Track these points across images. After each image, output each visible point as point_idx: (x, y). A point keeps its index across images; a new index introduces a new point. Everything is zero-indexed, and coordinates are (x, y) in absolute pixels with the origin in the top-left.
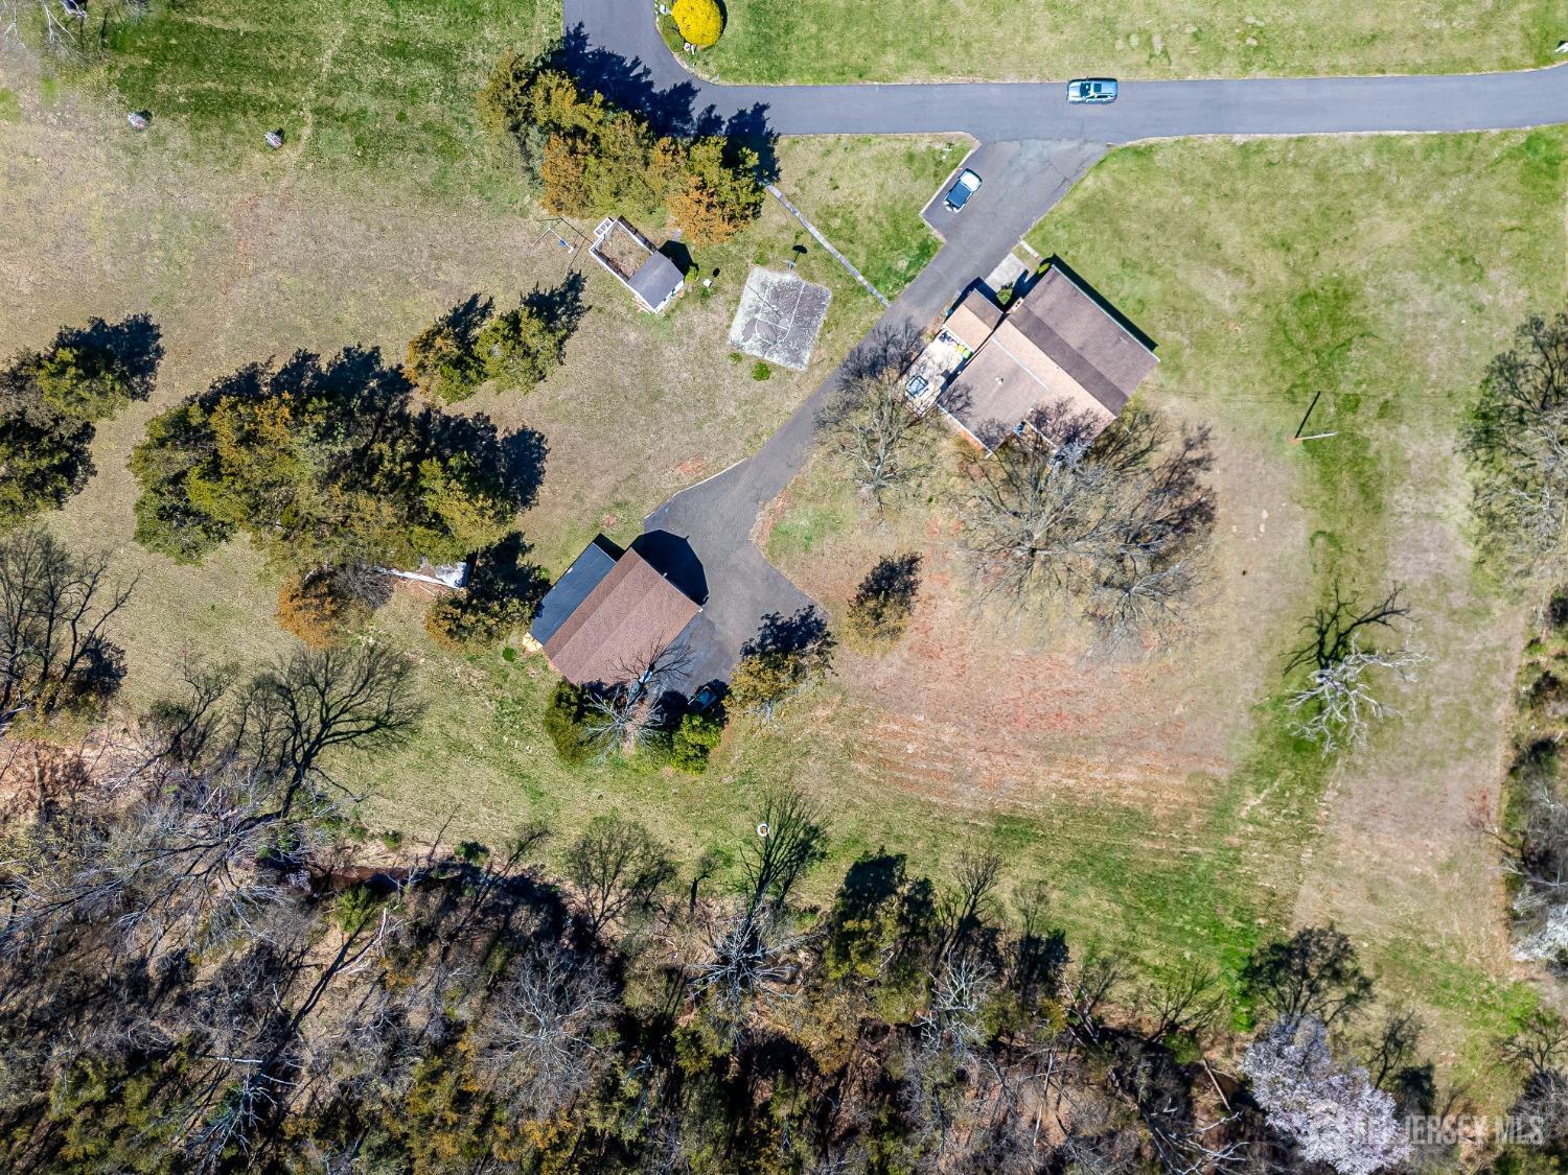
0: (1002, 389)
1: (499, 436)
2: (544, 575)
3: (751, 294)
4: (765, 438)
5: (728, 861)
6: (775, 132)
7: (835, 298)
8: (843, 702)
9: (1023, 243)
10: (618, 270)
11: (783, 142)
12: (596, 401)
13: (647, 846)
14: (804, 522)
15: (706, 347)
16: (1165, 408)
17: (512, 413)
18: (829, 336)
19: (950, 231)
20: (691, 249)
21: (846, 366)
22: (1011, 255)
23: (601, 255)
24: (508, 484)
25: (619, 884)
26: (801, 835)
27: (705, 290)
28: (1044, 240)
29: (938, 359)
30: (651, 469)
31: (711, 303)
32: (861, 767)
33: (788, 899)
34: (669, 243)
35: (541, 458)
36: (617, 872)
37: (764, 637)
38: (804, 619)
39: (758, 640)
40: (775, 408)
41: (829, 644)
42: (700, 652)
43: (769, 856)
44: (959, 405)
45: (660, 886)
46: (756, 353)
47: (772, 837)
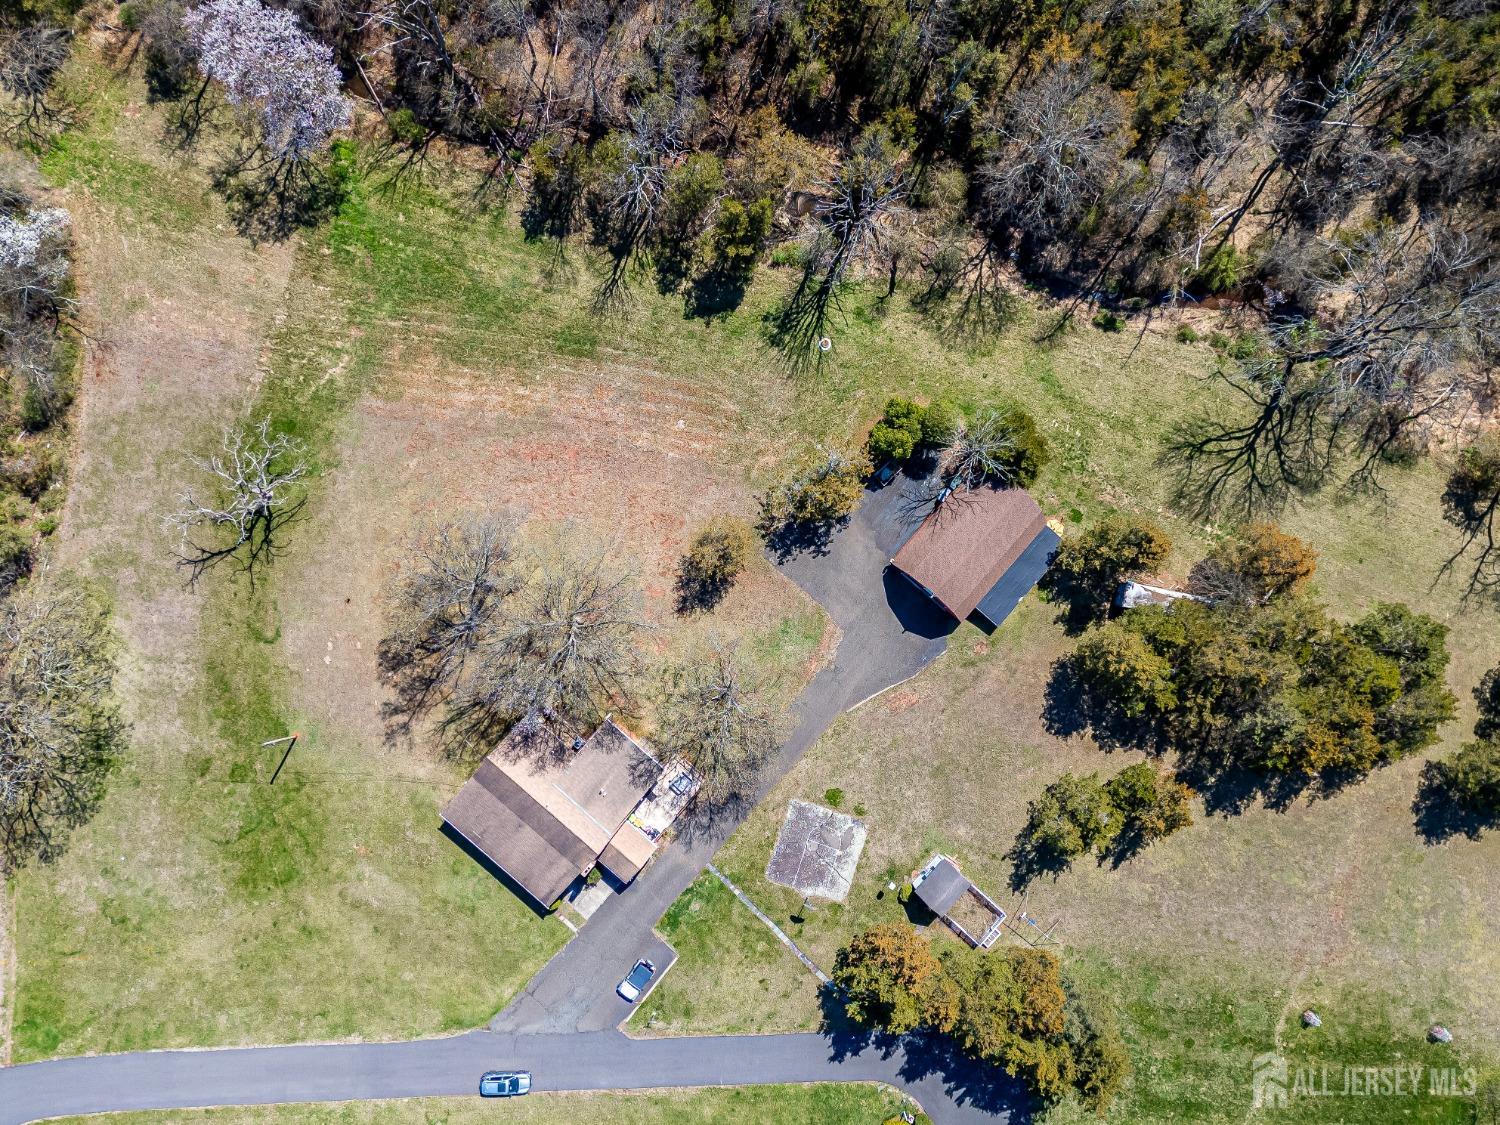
0: (601, 784)
1: (1089, 730)
2: (1044, 594)
3: (848, 872)
4: (830, 732)
5: (859, 313)
6: (822, 1035)
7: (763, 870)
8: (748, 470)
9: (575, 930)
10: (977, 896)
11: (814, 1026)
12: (997, 765)
13: (939, 328)
14: (789, 648)
15: (889, 821)
16: (431, 766)
17: (1077, 753)
18: (768, 833)
19: (647, 940)
20: (905, 918)
21: (751, 804)
22: (586, 917)
23: (994, 911)
24: (1080, 684)
25: (966, 291)
26: (787, 338)
27: (891, 878)
28: (553, 934)
29: (659, 812)
30: (940, 700)
31: (884, 865)
32: (731, 407)
33: (801, 276)
34: (927, 923)
35: (1049, 709)
36: (968, 303)
37: (828, 533)
38: (788, 552)
39: (833, 531)
40: (820, 762)
41: (763, 527)
42: (890, 518)
43: (819, 318)
44: (642, 767)
45: (926, 289)
46: (840, 816)
47: (816, 336)
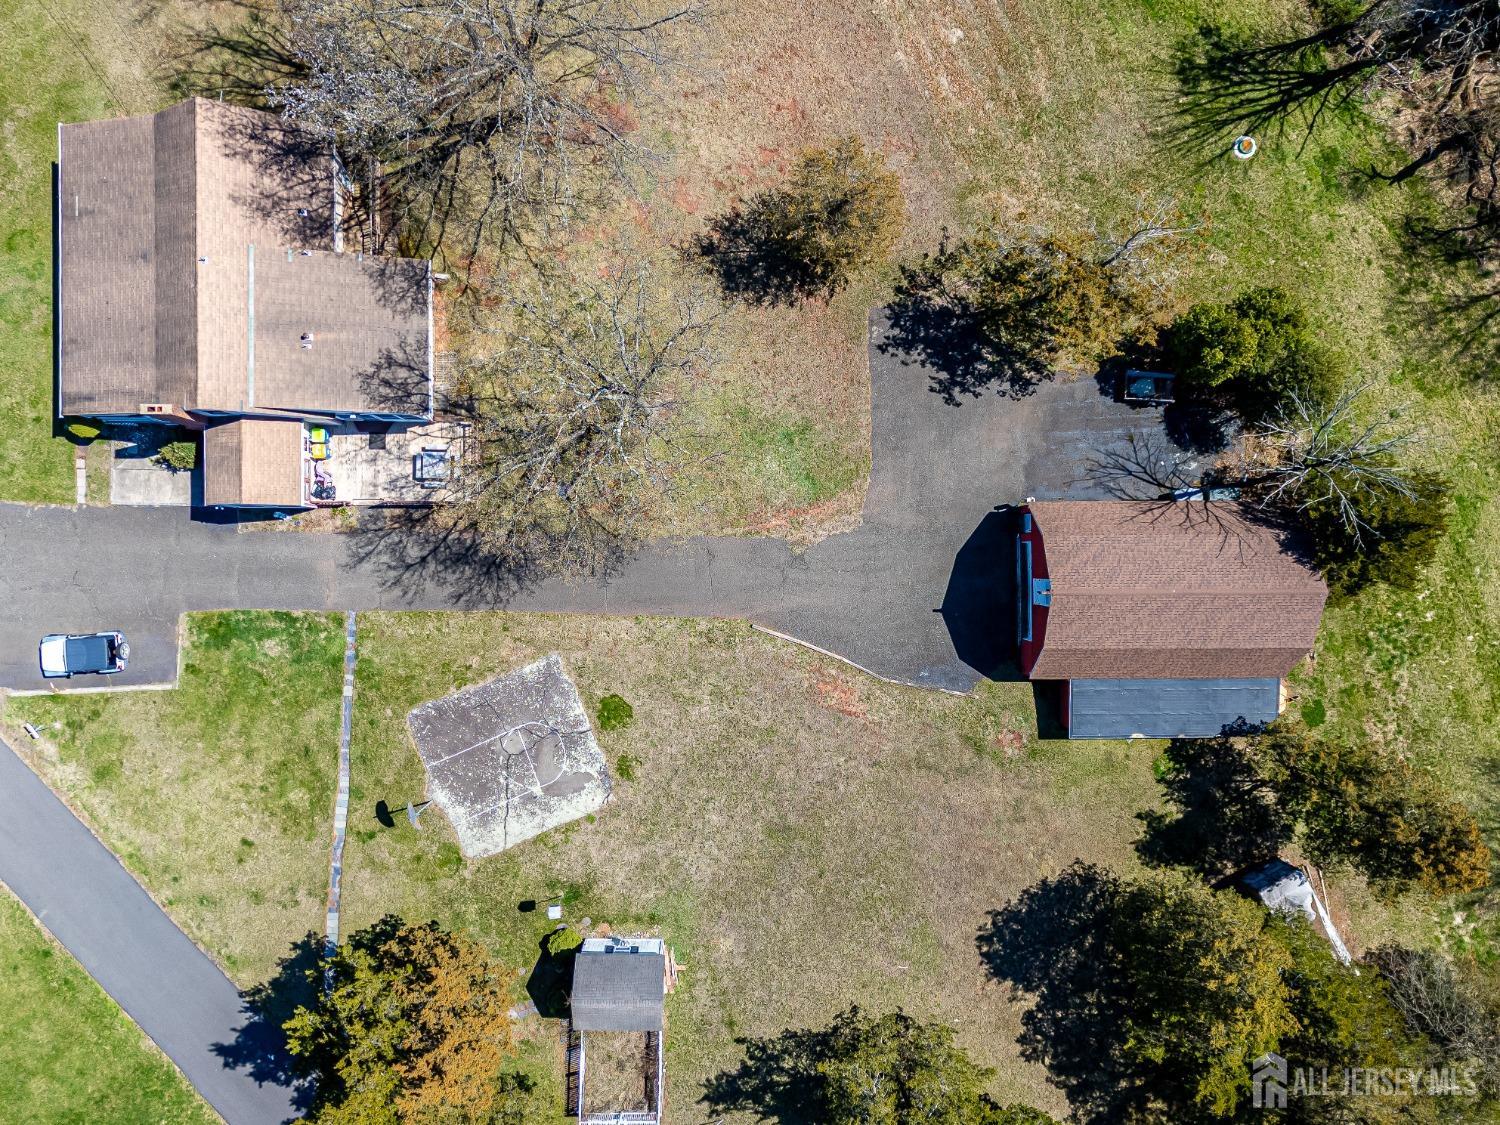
0: (318, 327)
1: (1031, 1001)
2: (1165, 765)
3: (519, 829)
4: (703, 626)
5: (1329, 158)
6: (242, 1003)
7: (413, 702)
8: (974, 188)
9: (81, 499)
10: (650, 1050)
11: (247, 979)
12: (866, 910)
13: (1404, 291)
14: (772, 465)
15: (648, 824)
16: (137, 72)
17: (986, 1013)
18: (475, 661)
19: (160, 621)
20: (525, 972)
21: (497, 600)
22: (115, 500)
23: (650, 1096)
24: (1084, 928)
25: (1488, 284)
26: (1206, 86)
27: (567, 901)
28: (46, 470)
29: (365, 472)
30: (888, 747)
31: (578, 874)
32: (1040, 84)
33: (1309, 31)
34: (545, 1012)
35: (1011, 915)
36: (1474, 300)
37: (983, 379)
38: (907, 345)
39: (994, 384)
40: (647, 647)
41: (912, 277)
42: (1083, 449)
43: (1273, 108)
44: (403, 373)
45: (1442, 224)
46: (593, 745)
47: (1244, 125)
